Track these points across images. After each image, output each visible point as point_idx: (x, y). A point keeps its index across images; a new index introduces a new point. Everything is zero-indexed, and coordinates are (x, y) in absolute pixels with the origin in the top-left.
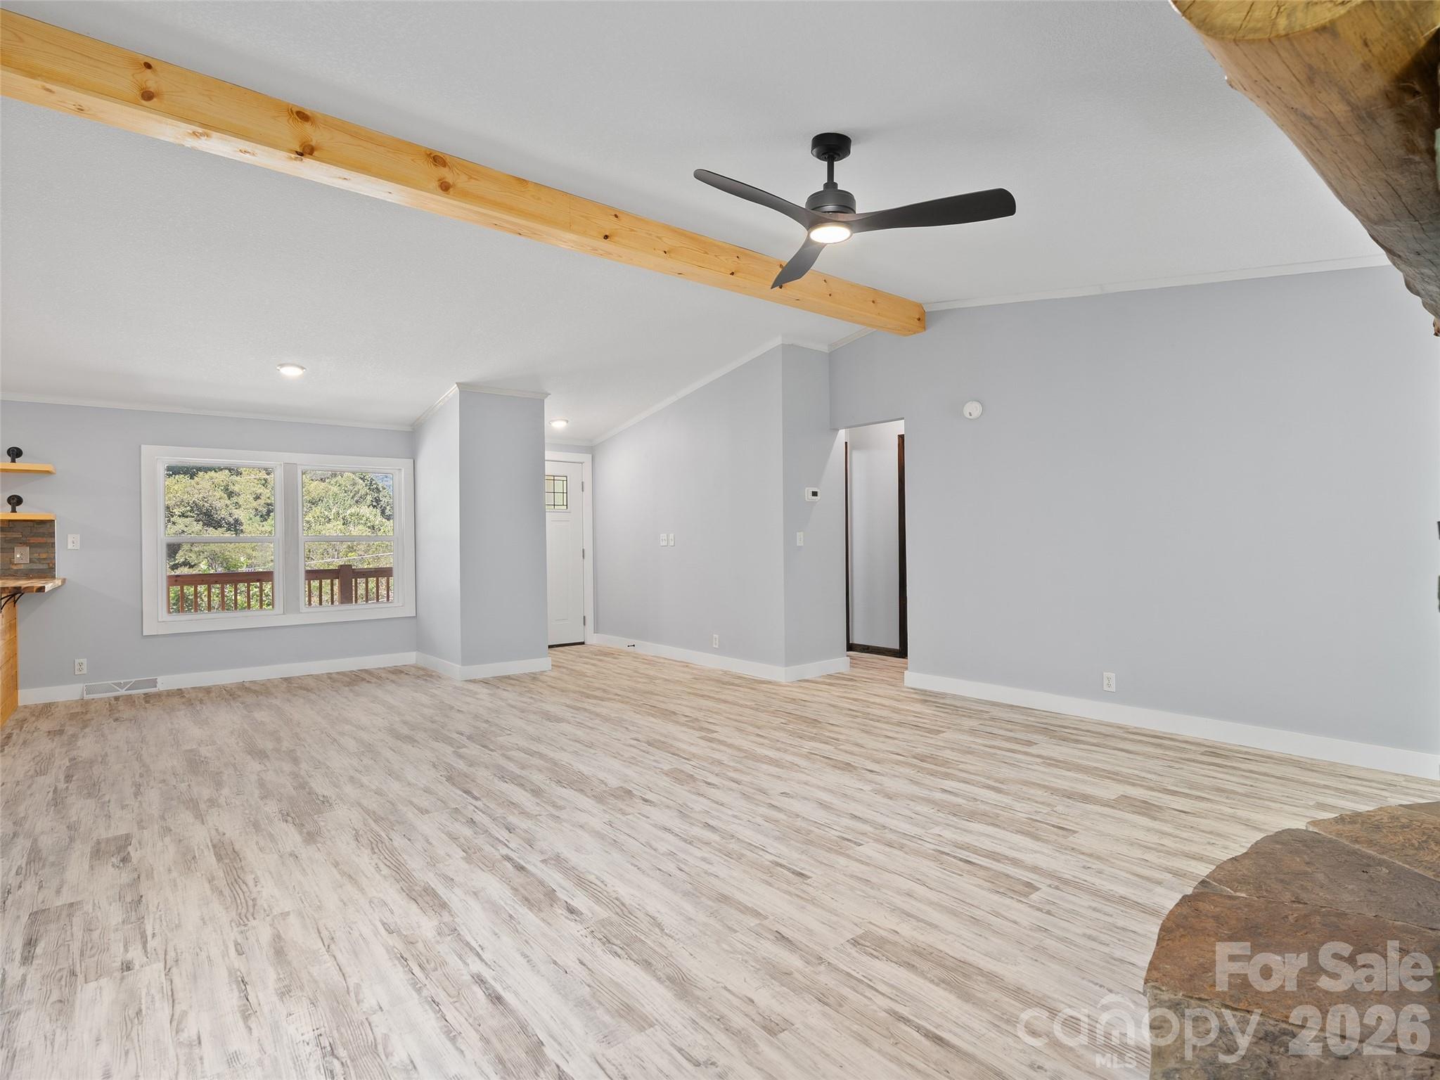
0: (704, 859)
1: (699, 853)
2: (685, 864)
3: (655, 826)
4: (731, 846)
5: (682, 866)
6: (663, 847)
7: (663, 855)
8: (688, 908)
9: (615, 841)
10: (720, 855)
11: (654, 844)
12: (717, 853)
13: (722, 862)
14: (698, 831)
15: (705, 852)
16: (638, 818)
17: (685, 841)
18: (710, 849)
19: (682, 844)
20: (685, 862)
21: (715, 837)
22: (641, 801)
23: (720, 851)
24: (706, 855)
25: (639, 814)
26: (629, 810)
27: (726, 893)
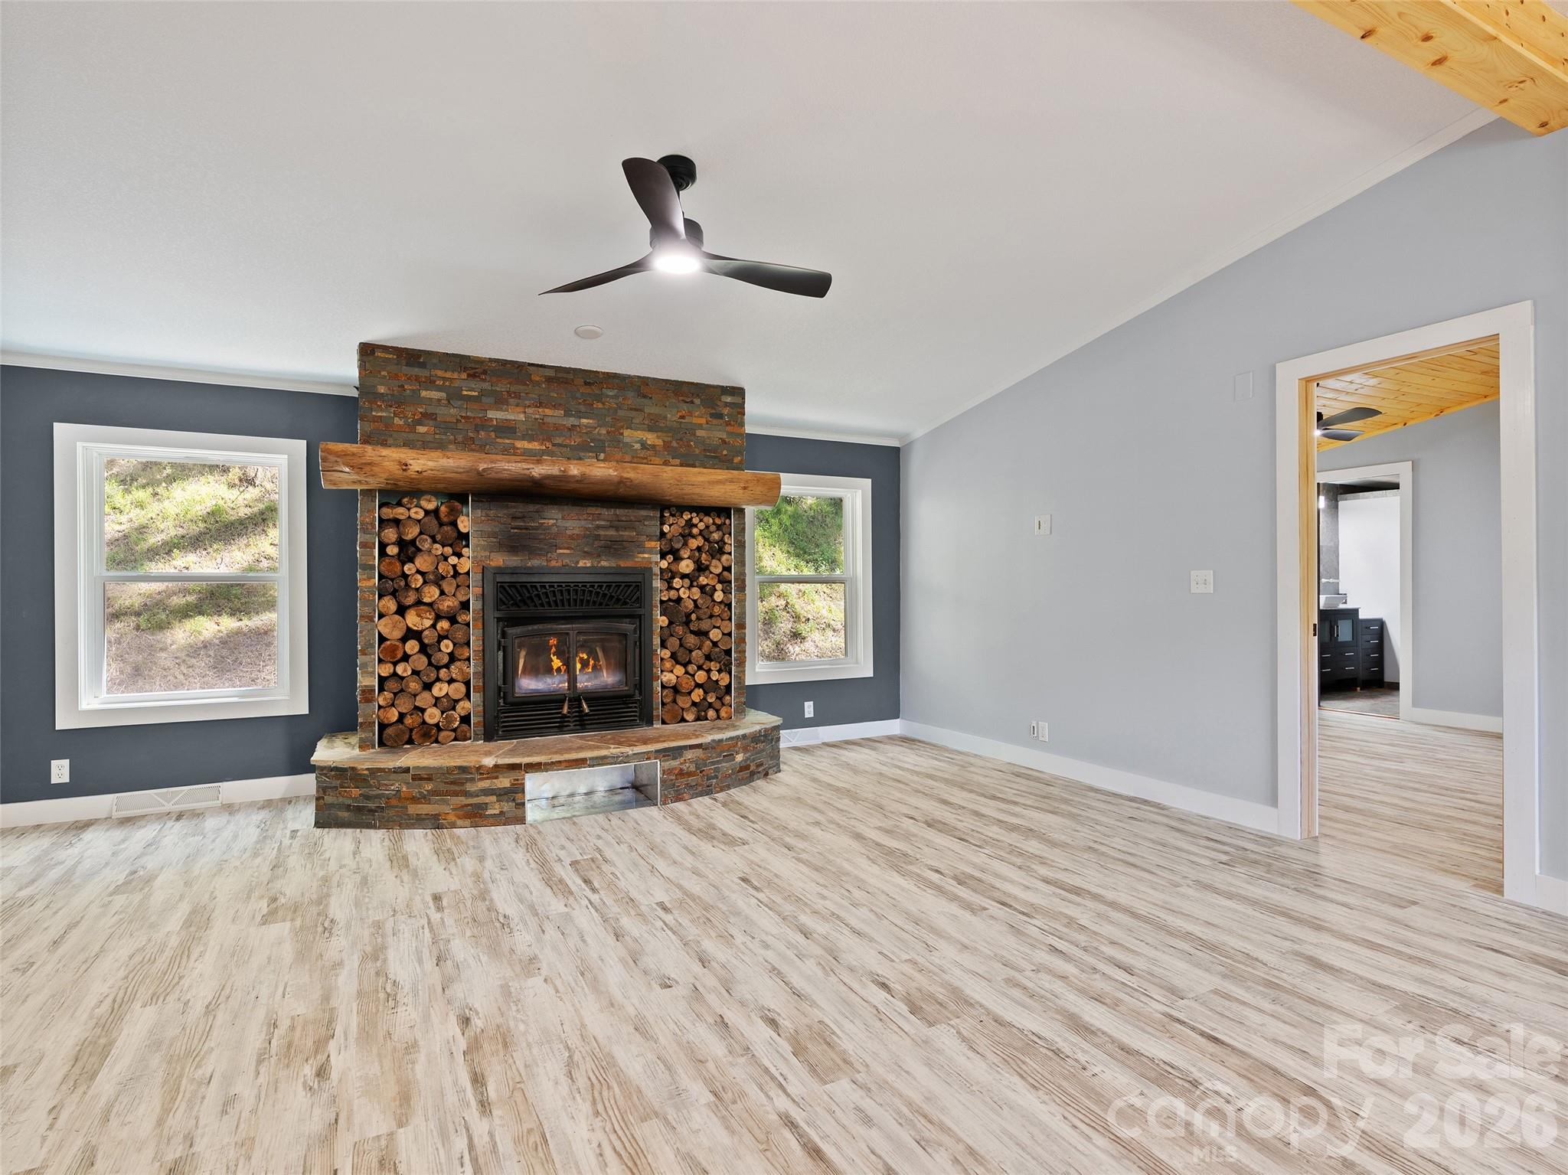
0: (824, 898)
1: (828, 904)
2: (843, 895)
3: (872, 940)
4: (792, 908)
5: (847, 894)
6: (864, 912)
7: (864, 905)
8: (847, 866)
9: (917, 924)
10: (806, 901)
11: (873, 917)
12: (809, 902)
13: (807, 895)
14: (820, 927)
15: (820, 905)
16: (893, 953)
17: (838, 917)
18: (815, 906)
19: (842, 914)
20: (843, 897)
21: (805, 919)
22: (892, 985)
23: (806, 904)
24: (822, 902)
25: (893, 961)
26: (908, 969)
27: (815, 873)
